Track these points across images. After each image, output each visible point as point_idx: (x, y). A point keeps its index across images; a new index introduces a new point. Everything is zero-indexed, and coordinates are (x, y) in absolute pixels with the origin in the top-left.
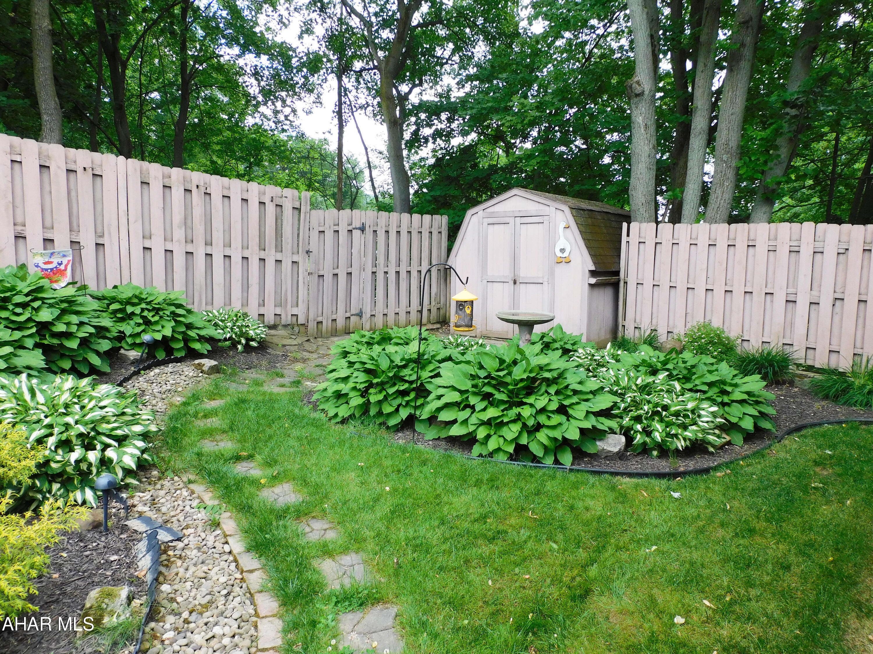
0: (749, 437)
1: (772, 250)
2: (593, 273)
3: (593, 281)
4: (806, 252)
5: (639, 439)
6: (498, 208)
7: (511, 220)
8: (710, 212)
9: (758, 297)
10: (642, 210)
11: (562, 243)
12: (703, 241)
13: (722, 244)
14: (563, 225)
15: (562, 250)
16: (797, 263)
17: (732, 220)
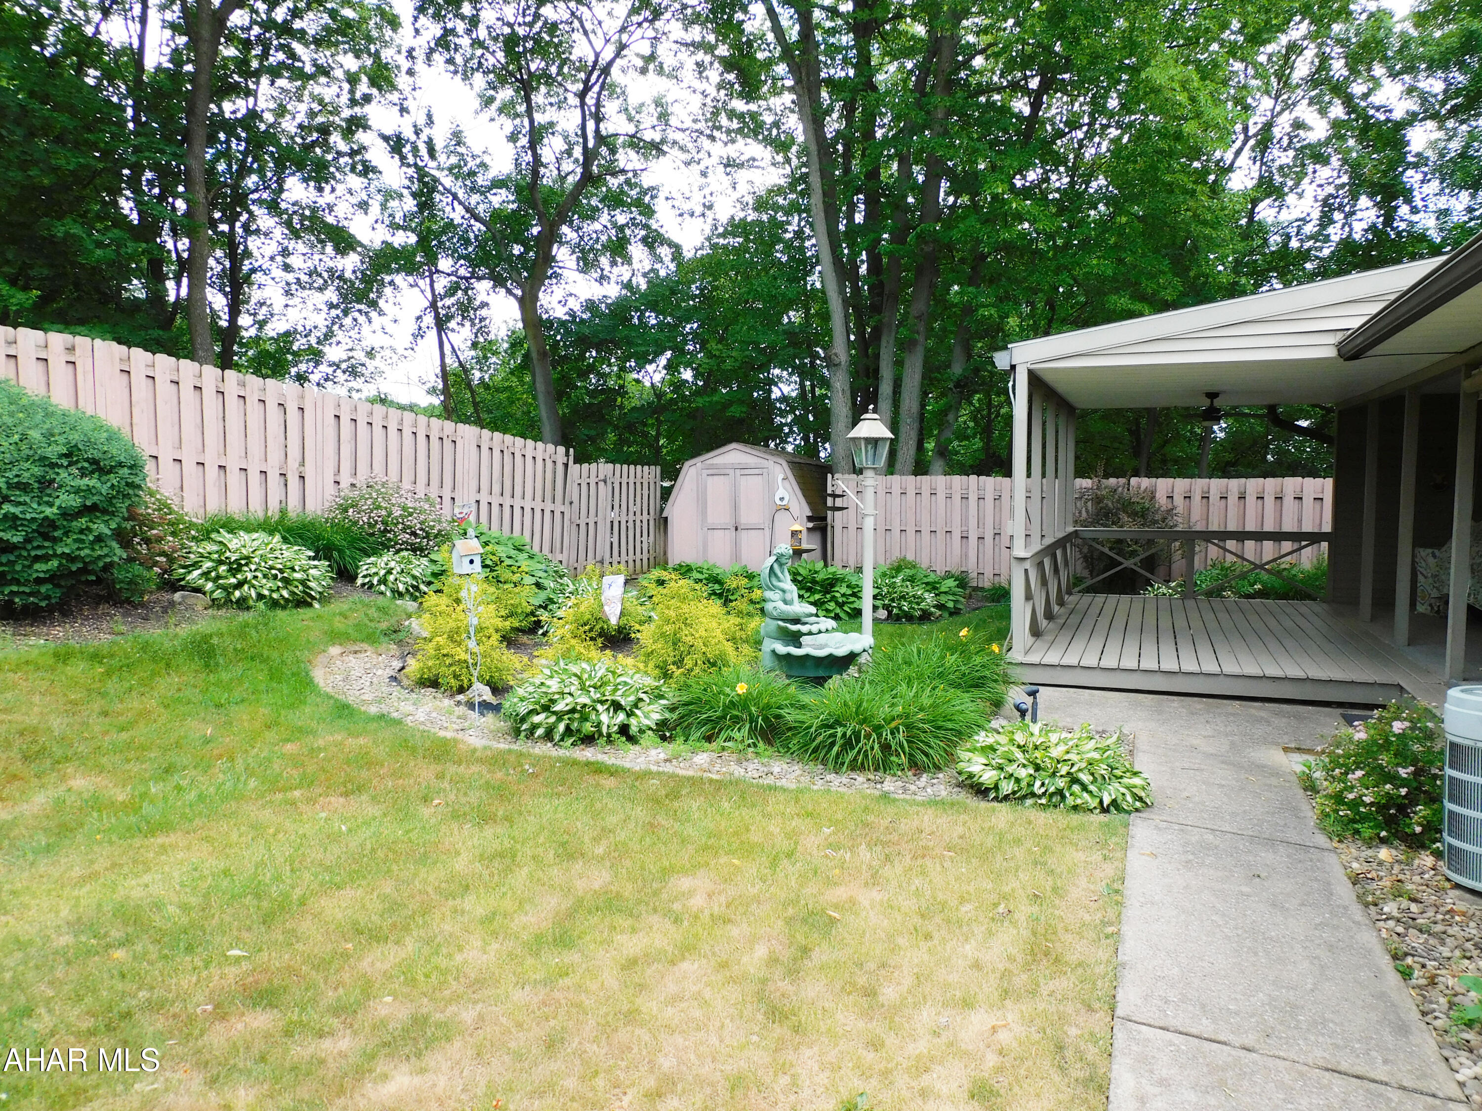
0: (951, 614)
1: (949, 497)
2: (810, 519)
3: (811, 525)
4: (973, 498)
5: (895, 611)
6: (716, 461)
7: (731, 472)
8: (898, 466)
9: (941, 535)
10: (843, 463)
11: (781, 492)
12: (896, 490)
13: (911, 492)
14: (781, 476)
15: (782, 499)
16: (967, 507)
17: (916, 473)
